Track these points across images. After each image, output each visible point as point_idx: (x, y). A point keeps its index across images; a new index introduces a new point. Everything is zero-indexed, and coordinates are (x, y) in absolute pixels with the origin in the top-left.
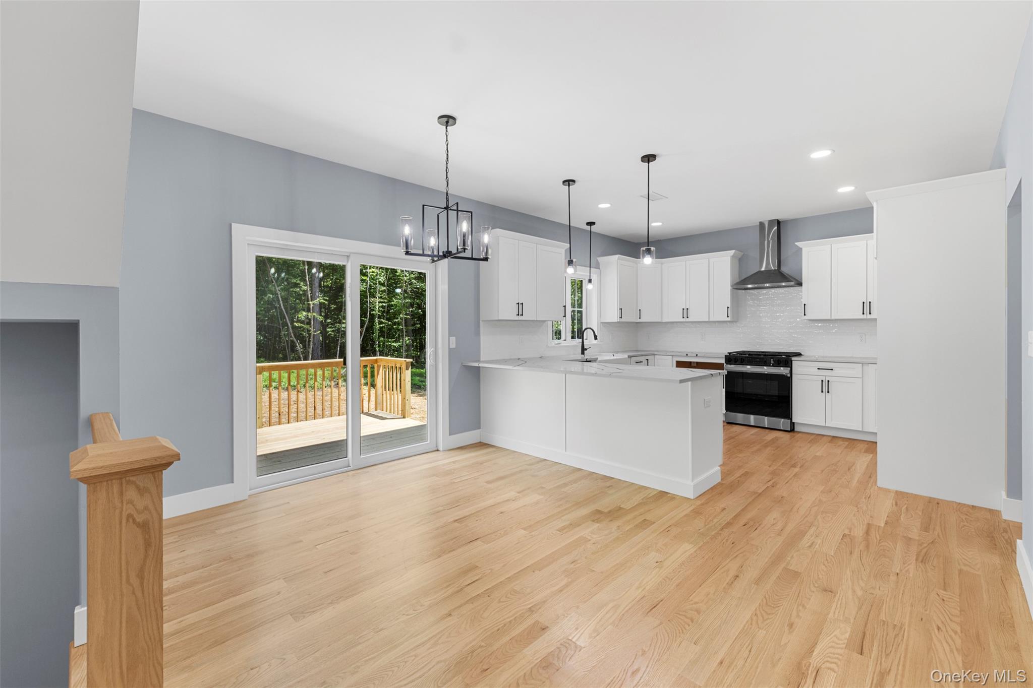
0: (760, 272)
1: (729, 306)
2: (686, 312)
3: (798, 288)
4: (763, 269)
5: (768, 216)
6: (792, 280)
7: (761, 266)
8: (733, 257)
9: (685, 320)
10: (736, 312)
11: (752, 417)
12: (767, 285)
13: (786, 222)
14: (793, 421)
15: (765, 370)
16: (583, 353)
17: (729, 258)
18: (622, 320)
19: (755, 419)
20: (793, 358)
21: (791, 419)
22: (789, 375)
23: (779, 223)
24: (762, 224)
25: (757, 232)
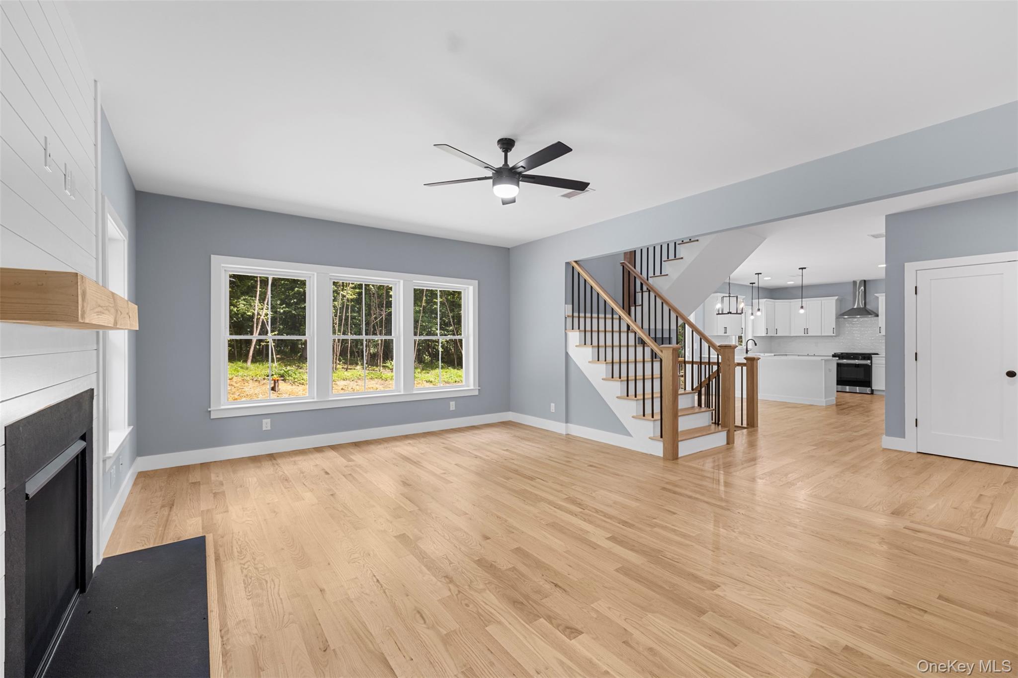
0: (853, 309)
1: (834, 327)
2: (806, 330)
3: (876, 318)
4: (855, 307)
5: (859, 278)
6: (872, 313)
7: (854, 304)
8: (837, 300)
9: (806, 335)
10: (838, 330)
11: (848, 387)
12: (859, 316)
13: (869, 281)
14: (873, 388)
15: (857, 362)
16: (747, 353)
17: (834, 301)
18: (767, 335)
19: (849, 388)
20: (873, 356)
21: (871, 387)
22: (870, 365)
23: (865, 281)
24: (855, 283)
25: (852, 286)
